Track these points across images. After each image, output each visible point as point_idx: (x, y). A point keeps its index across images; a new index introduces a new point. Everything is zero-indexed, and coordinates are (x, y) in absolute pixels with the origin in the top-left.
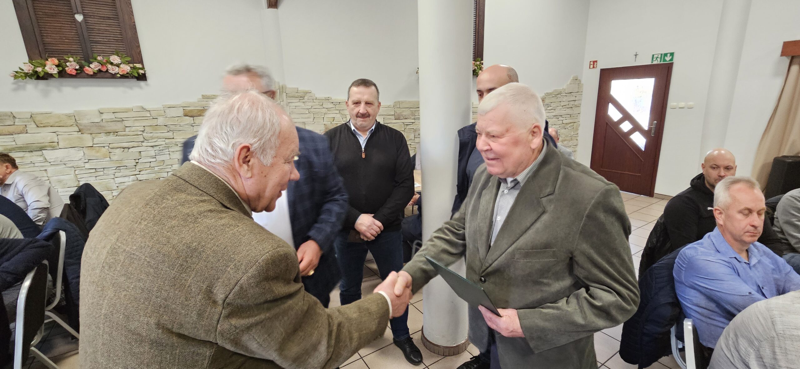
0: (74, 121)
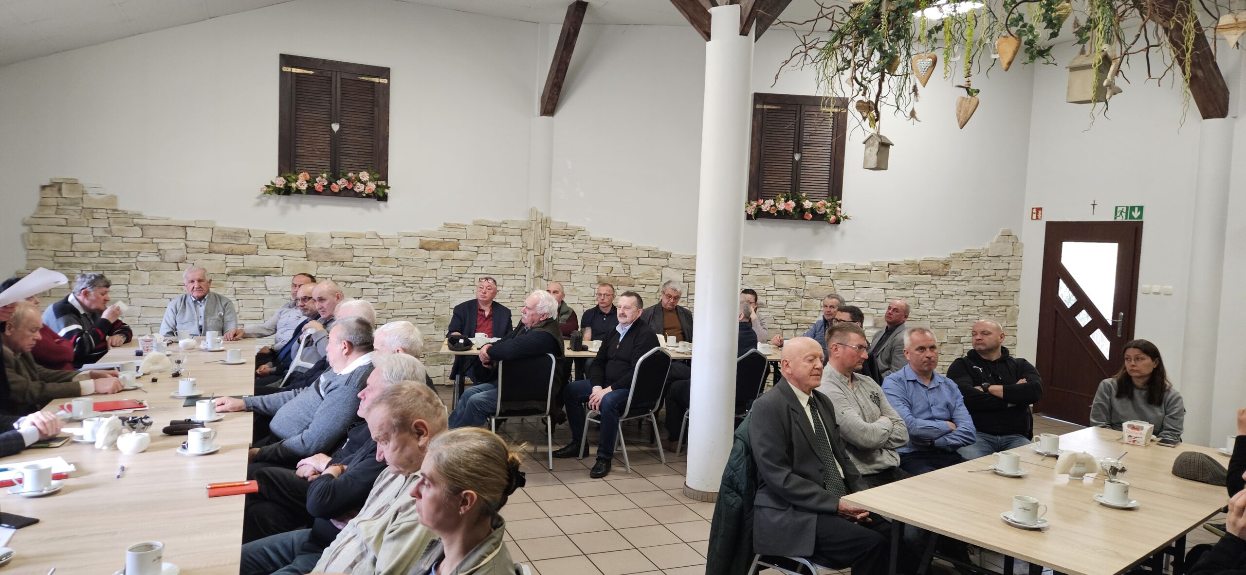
0: (305, 244)
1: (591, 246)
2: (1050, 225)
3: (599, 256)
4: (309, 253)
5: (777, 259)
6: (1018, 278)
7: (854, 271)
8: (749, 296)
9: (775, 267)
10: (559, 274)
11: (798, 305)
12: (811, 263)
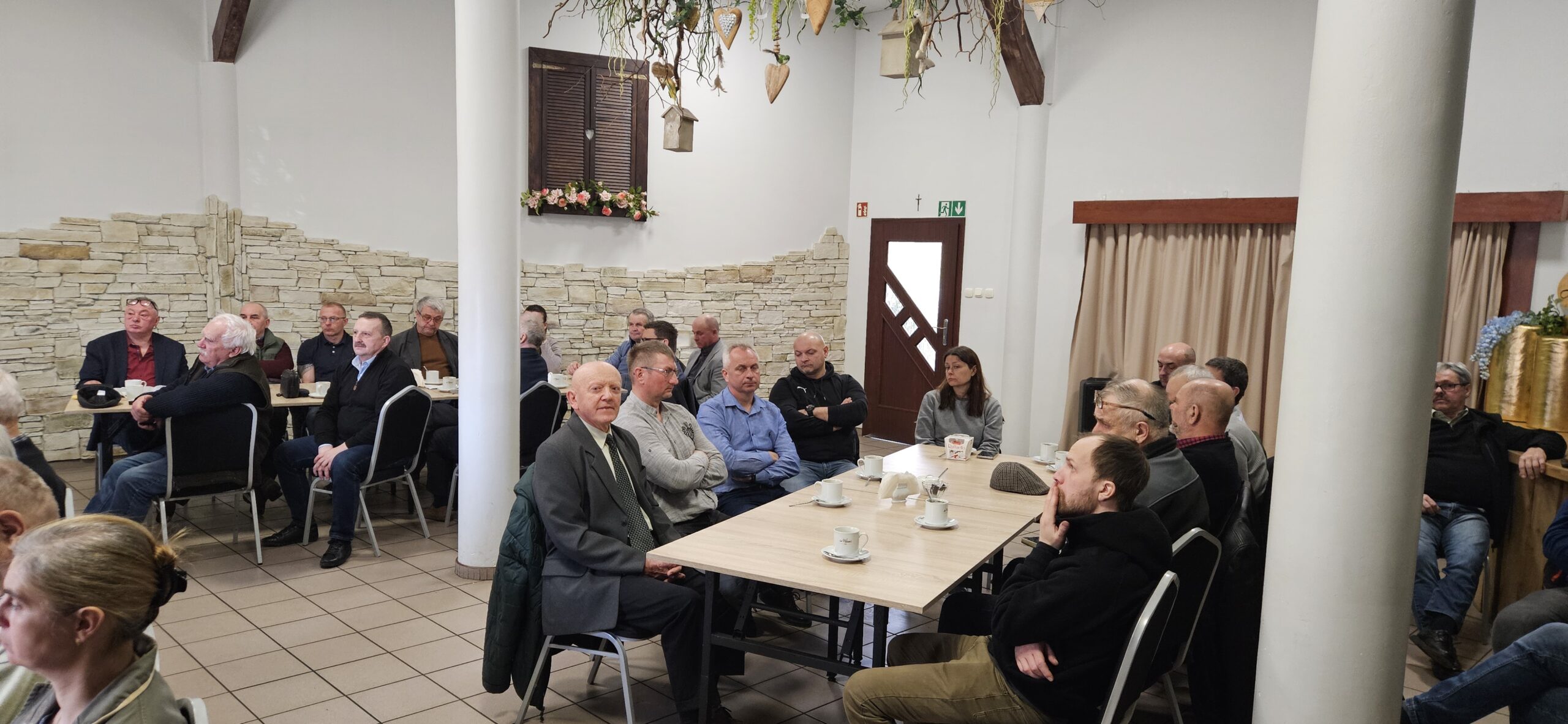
1: (308, 251)
2: (876, 223)
3: (321, 266)
5: (570, 266)
6: (845, 284)
7: (665, 280)
8: (535, 315)
9: (569, 276)
10: (259, 291)
11: (599, 323)
12: (613, 270)
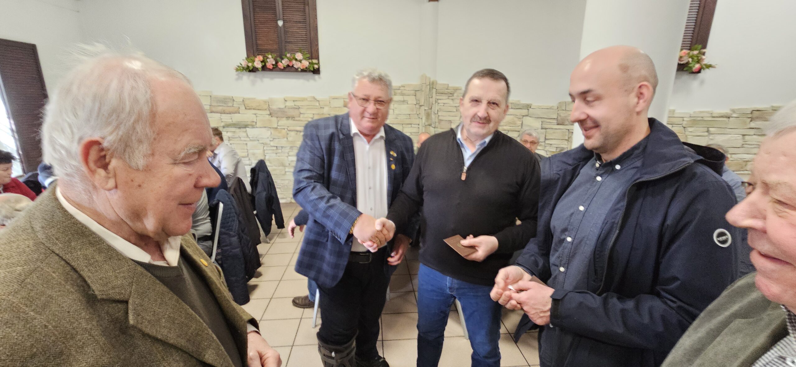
0: (268, 106)
4: (271, 111)
10: (443, 123)
